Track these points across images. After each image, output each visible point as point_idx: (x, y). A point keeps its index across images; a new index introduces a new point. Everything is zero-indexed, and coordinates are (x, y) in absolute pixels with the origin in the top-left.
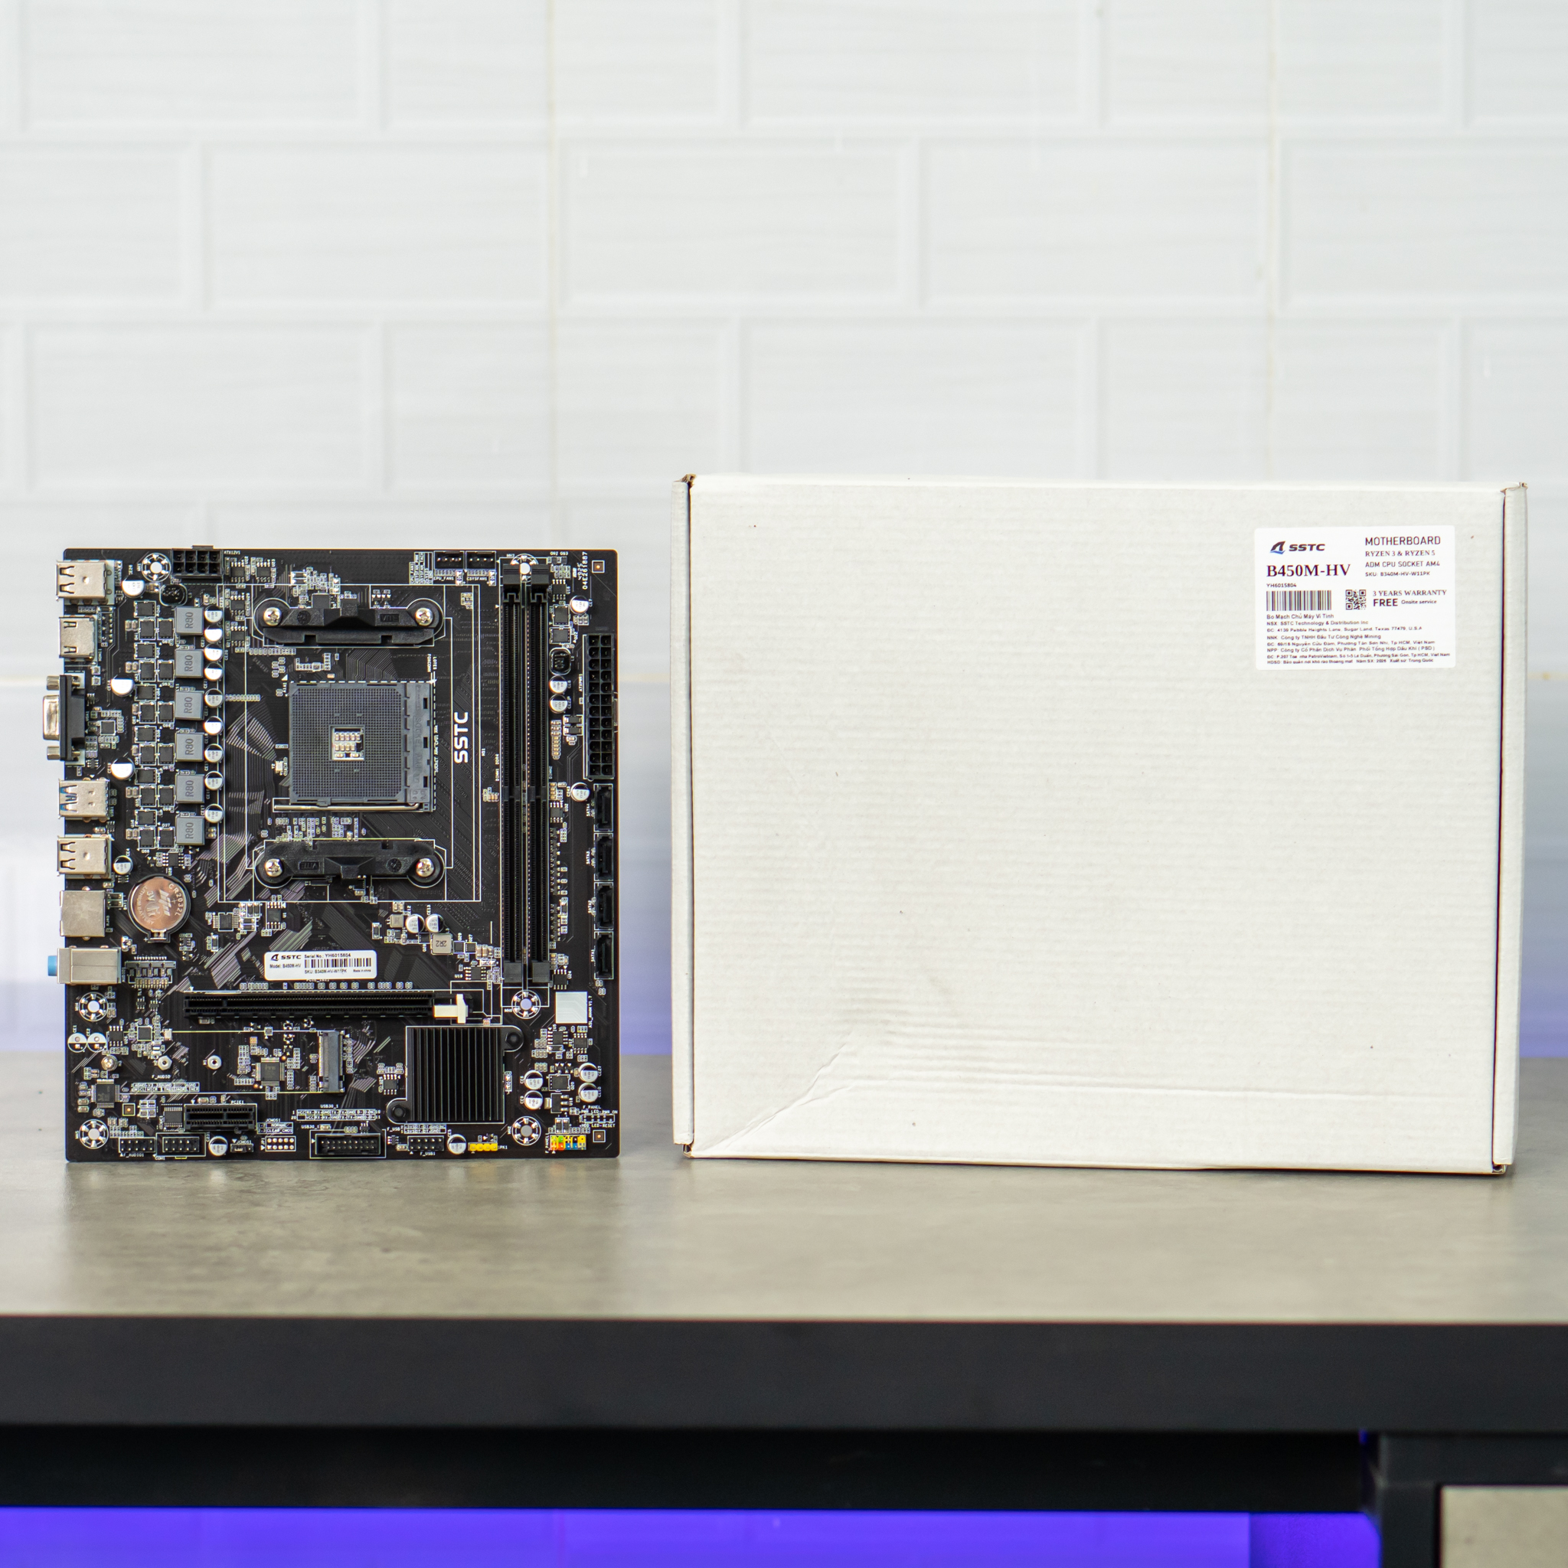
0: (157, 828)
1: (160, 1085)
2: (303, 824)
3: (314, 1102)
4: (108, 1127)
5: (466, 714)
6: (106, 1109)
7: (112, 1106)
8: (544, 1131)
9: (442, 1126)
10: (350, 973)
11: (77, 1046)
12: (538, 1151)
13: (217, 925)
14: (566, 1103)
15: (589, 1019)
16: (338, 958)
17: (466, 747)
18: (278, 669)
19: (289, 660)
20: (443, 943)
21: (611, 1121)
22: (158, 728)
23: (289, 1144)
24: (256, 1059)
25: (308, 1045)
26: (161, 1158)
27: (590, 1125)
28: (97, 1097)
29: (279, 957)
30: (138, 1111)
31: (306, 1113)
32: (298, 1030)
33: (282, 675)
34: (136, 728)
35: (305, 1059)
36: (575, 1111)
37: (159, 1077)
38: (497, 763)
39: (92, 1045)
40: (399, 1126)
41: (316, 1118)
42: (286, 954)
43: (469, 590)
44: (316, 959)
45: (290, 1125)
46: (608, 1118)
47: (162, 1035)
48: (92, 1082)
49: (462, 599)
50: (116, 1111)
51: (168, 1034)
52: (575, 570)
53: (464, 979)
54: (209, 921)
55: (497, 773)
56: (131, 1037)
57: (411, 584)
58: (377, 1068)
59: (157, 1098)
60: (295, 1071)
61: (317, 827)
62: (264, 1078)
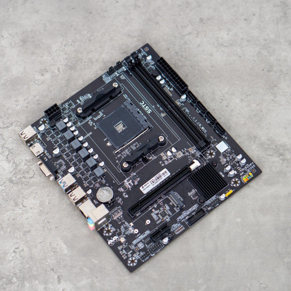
0: (90, 179)
1: (139, 238)
2: (125, 153)
3: (180, 214)
4: (135, 257)
5: (143, 101)
6: (131, 253)
7: (131, 251)
8: (240, 179)
9: (215, 196)
10: (164, 178)
11: (112, 244)
12: (243, 185)
13: (123, 190)
14: (240, 169)
15: (228, 146)
16: (158, 176)
17: (149, 108)
18: (91, 123)
19: (92, 120)
20: (180, 154)
21: (254, 165)
22: (73, 157)
23: (182, 228)
24: (157, 214)
25: (167, 201)
26: (154, 255)
27: (249, 170)
28: (126, 252)
29: (144, 186)
30: (139, 248)
31: (180, 217)
32: (162, 200)
33: (93, 124)
34: (68, 161)
35: (169, 206)
36: (243, 169)
37: (137, 236)
38: (159, 107)
39: (115, 241)
40: (205, 204)
41: (183, 217)
42: (145, 185)
43: (121, 75)
44: (153, 180)
45: (178, 224)
46: (252, 165)
47: (130, 225)
48: (122, 250)
49: (121, 78)
50: (134, 252)
51: (132, 224)
52: (142, 54)
53: (191, 159)
54: (120, 191)
55: (161, 109)
56: (123, 231)
57: (107, 83)
58: (188, 195)
59: (141, 241)
60: (169, 210)
61: (128, 151)
62: (163, 217)
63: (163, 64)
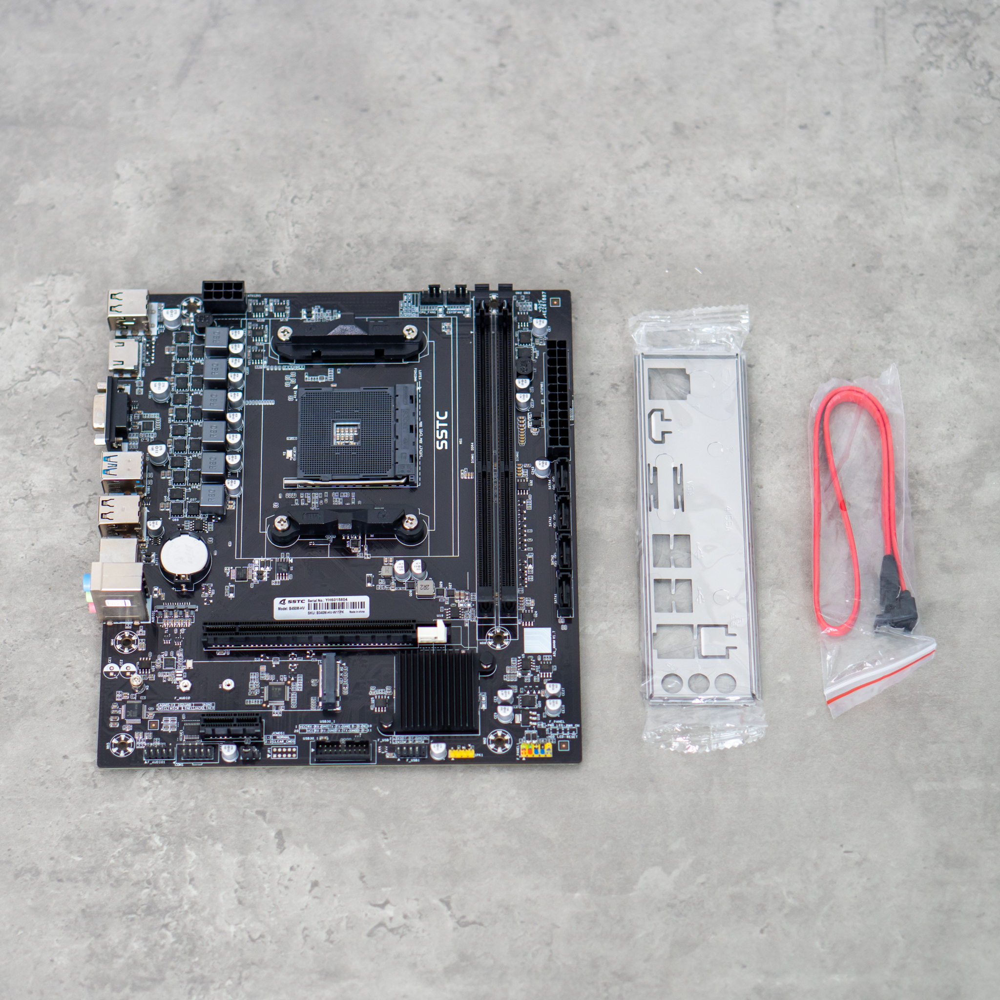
0: (185, 502)
1: (181, 705)
2: (309, 497)
3: (313, 718)
4: (135, 740)
5: (446, 413)
6: (134, 725)
7: (138, 721)
8: (516, 741)
9: (426, 737)
10: (346, 614)
11: (111, 674)
12: (510, 758)
13: (233, 577)
14: (534, 718)
15: (553, 650)
16: (337, 602)
17: (446, 437)
18: (290, 381)
19: (300, 375)
20: (426, 587)
21: (574, 733)
22: (189, 426)
23: (292, 753)
24: (263, 683)
25: (310, 672)
26: (180, 764)
27: (556, 736)
28: (127, 714)
29: (286, 601)
30: (161, 726)
31: (308, 728)
32: (302, 660)
33: (293, 385)
34: (171, 427)
35: (306, 684)
36: (542, 725)
37: (180, 698)
38: (472, 449)
39: (124, 673)
40: (388, 738)
41: (315, 731)
42: (292, 599)
43: (448, 320)
44: (318, 602)
45: (292, 738)
46: (571, 731)
47: (185, 664)
48: (120, 704)
49: (443, 327)
50: (142, 727)
51: (190, 664)
52: (536, 305)
53: (444, 617)
54: (228, 574)
55: (472, 457)
56: (158, 666)
57: (400, 317)
58: (369, 690)
59: (179, 715)
60: (298, 693)
61: (320, 499)
62: (271, 698)
63: (557, 358)
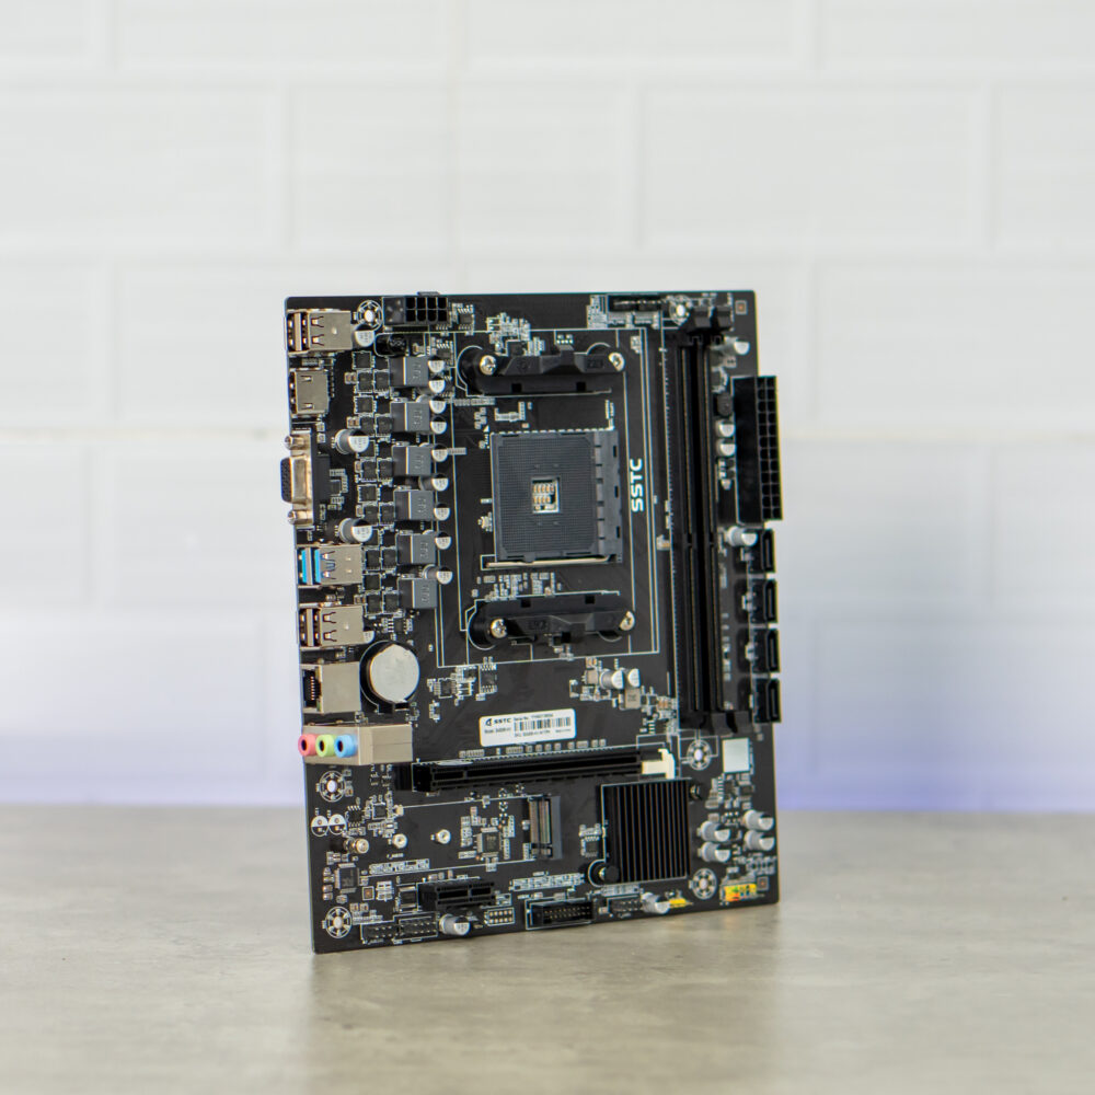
0: (381, 592)
1: (394, 865)
2: (507, 581)
3: (526, 871)
4: (351, 914)
5: (640, 461)
6: (348, 895)
7: (353, 890)
8: (719, 882)
9: (636, 885)
10: (553, 734)
11: (320, 830)
12: (713, 904)
13: (438, 692)
15: (751, 766)
16: (543, 719)
17: (641, 495)
18: (480, 419)
19: (490, 409)
20: (634, 698)
21: (771, 868)
22: (378, 487)
23: (508, 916)
24: (475, 830)
25: (521, 811)
26: (399, 941)
27: (755, 873)
28: (342, 883)
29: (493, 721)
30: (376, 893)
31: (521, 882)
32: (512, 797)
33: (483, 427)
34: (359, 489)
35: (518, 827)
36: (742, 860)
37: (393, 856)
38: (667, 510)
39: (333, 827)
40: (601, 889)
41: (529, 887)
42: (498, 717)
43: (635, 333)
44: (524, 721)
45: (507, 897)
46: (770, 864)
47: (395, 811)
48: (334, 867)
49: (632, 343)
50: (355, 898)
51: (400, 810)
53: (648, 731)
54: (431, 688)
55: (668, 521)
56: (367, 816)
57: (589, 329)
58: (578, 831)
59: (391, 878)
60: (511, 839)
61: (519, 583)
62: (486, 850)
